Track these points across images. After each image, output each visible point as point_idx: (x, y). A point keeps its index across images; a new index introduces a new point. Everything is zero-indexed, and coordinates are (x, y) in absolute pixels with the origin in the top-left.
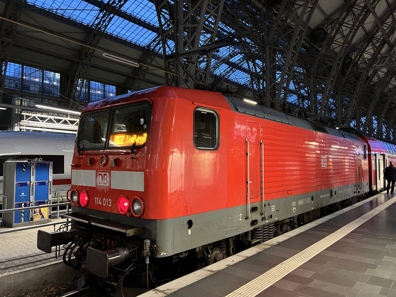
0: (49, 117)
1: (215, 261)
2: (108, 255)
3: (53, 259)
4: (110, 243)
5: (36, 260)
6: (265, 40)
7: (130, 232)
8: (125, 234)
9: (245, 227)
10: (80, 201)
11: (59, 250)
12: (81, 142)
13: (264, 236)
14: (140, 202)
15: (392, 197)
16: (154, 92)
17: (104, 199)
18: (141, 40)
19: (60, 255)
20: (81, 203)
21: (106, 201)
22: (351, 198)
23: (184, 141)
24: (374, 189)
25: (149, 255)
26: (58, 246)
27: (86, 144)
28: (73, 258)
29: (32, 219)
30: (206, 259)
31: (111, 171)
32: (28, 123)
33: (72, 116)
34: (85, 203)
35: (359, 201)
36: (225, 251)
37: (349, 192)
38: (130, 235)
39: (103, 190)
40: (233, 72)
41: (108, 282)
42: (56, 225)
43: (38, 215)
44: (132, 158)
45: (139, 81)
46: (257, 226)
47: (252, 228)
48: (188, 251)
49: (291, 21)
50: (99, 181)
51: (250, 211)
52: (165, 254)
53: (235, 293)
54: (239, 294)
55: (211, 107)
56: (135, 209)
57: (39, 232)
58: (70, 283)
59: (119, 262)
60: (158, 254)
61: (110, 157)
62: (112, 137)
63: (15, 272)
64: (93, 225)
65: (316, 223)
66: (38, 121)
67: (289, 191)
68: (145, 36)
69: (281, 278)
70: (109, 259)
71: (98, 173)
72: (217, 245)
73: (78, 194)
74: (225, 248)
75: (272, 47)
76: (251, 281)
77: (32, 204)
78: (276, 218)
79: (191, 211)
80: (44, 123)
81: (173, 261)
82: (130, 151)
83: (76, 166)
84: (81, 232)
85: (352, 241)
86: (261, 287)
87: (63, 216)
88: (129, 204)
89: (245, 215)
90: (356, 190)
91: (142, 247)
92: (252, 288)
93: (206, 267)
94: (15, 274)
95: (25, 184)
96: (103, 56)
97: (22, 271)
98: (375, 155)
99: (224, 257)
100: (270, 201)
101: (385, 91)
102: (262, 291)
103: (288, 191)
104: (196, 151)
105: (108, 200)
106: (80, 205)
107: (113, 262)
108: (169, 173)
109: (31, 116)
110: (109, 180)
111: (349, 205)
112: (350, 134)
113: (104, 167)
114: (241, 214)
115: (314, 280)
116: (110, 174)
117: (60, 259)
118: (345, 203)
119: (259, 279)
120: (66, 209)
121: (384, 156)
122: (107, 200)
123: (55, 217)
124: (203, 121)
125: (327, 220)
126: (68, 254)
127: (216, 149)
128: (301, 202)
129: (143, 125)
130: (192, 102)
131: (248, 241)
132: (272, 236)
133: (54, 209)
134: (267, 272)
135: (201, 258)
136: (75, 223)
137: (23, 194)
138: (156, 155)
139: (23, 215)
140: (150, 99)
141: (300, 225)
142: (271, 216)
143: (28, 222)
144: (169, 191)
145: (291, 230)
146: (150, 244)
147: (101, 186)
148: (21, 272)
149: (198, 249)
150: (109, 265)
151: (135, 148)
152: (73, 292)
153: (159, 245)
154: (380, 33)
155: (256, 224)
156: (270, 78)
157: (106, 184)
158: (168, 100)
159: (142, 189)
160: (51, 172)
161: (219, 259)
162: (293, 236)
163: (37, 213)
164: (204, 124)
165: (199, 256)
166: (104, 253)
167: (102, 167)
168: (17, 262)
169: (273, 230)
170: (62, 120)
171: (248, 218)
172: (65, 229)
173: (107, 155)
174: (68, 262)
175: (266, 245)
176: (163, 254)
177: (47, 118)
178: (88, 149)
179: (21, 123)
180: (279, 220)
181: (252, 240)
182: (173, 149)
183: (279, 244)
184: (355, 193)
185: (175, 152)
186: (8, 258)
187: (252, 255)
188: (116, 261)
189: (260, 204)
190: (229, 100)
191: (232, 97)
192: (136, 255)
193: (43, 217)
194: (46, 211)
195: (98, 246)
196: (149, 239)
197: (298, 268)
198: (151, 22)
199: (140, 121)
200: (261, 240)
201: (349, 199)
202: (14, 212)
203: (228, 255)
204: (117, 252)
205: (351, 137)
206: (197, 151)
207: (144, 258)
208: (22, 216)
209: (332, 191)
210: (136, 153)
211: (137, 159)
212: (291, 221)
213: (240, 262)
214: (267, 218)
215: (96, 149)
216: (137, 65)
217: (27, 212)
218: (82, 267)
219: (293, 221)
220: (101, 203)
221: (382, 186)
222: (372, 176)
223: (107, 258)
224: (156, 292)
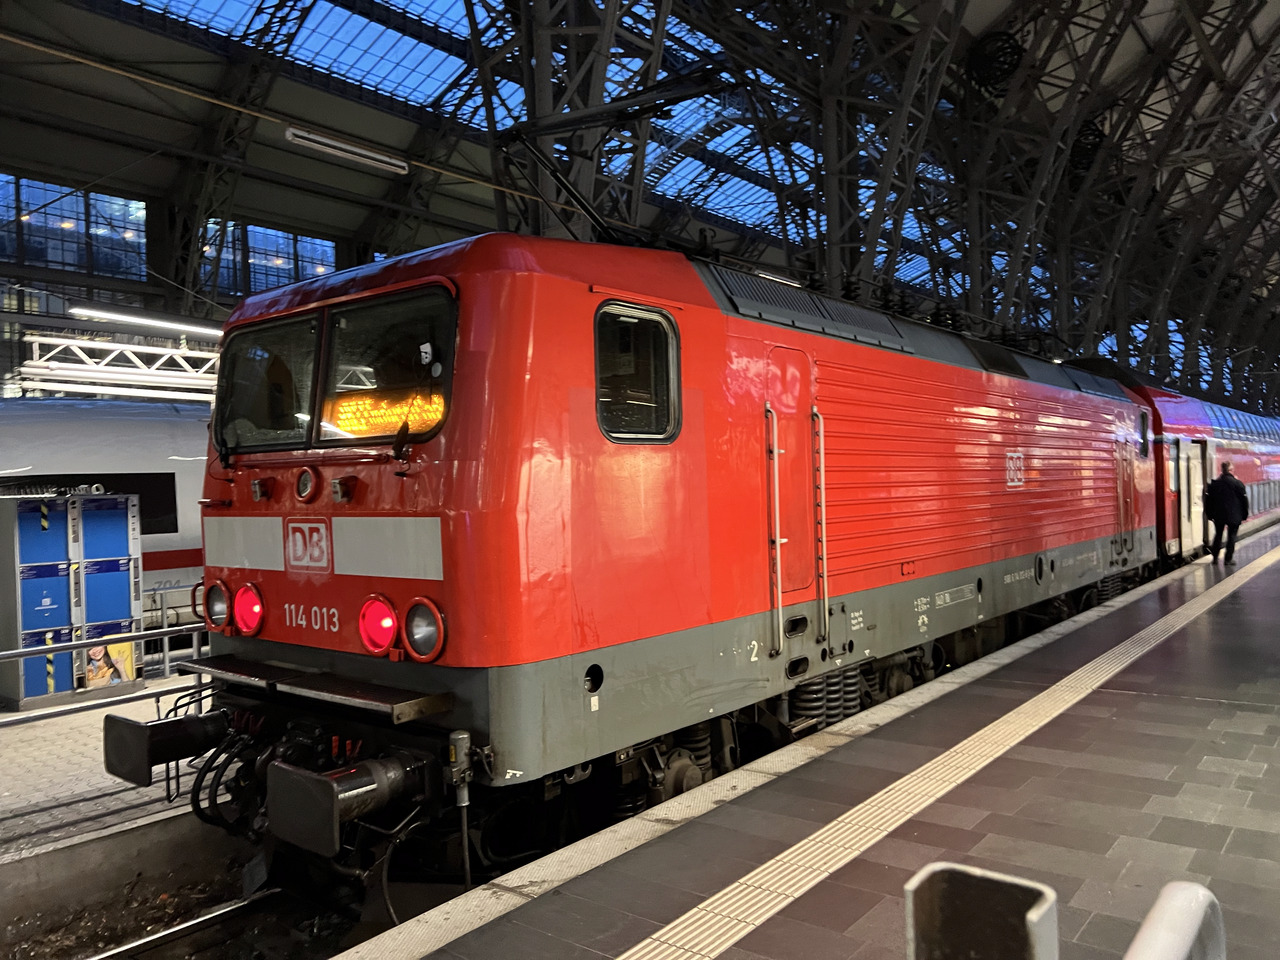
0: (117, 348)
1: (678, 790)
2: (335, 785)
3: (158, 806)
4: (342, 746)
5: (104, 811)
6: (822, 76)
7: (404, 711)
8: (388, 716)
9: (768, 680)
10: (238, 619)
11: (178, 777)
12: (230, 426)
13: (829, 709)
14: (434, 616)
15: (1229, 573)
16: (460, 254)
17: (315, 608)
18: (411, 82)
19: (182, 790)
20: (240, 625)
21: (322, 615)
22: (1102, 581)
23: (566, 416)
24: (1173, 550)
25: (468, 779)
26: (172, 764)
27: (246, 431)
28: (224, 798)
29: (81, 682)
30: (650, 785)
31: (334, 519)
32: (47, 368)
33: (195, 342)
34: (254, 624)
35: (1124, 590)
36: (708, 759)
37: (1096, 563)
38: (404, 720)
39: (309, 582)
40: (720, 186)
41: (340, 868)
42: (161, 698)
43: (100, 668)
44: (398, 474)
45: (413, 224)
46: (807, 677)
47: (791, 685)
48: (592, 762)
49: (903, 11)
50: (295, 551)
51: (785, 632)
52: (519, 773)
53: (742, 884)
54: (757, 888)
55: (652, 300)
56: (416, 637)
57: (109, 719)
58: (217, 877)
59: (372, 804)
60: (496, 774)
61: (328, 473)
62: (330, 407)
63: (37, 851)
64: (281, 692)
65: (994, 664)
66: (81, 362)
67: (905, 566)
68: (425, 68)
69: (885, 833)
70: (341, 796)
71: (291, 525)
72: (682, 739)
73: (227, 595)
74: (709, 748)
75: (846, 100)
76: (791, 846)
77: (79, 632)
78: (867, 652)
79: (598, 636)
80: (101, 366)
81: (546, 795)
82: (391, 453)
83: (217, 505)
84: (246, 716)
85: (1103, 713)
86: (825, 863)
87: (182, 667)
88: (397, 620)
89: (769, 644)
90: (1115, 557)
91: (444, 757)
92: (796, 866)
93: (649, 811)
94: (37, 856)
95: (52, 571)
96: (287, 141)
97: (60, 845)
98: (1177, 443)
99: (707, 776)
100: (847, 599)
101: (1207, 237)
102: (826, 874)
103: (902, 564)
104: (605, 447)
105: (328, 611)
106: (237, 632)
107: (355, 805)
108: (521, 518)
109: (57, 346)
110: (327, 546)
111: (1095, 602)
112: (1097, 377)
113: (309, 505)
114: (754, 642)
115: (985, 835)
116: (329, 528)
117: (181, 803)
118: (1081, 599)
119: (817, 840)
120: (191, 646)
121: (1203, 444)
122: (324, 610)
123: (158, 674)
124: (625, 349)
125: (1027, 652)
126: (205, 788)
127: (670, 439)
128: (944, 599)
129: (431, 364)
130: (586, 286)
131: (781, 724)
132: (854, 707)
133: (153, 646)
134: (840, 819)
135: (633, 782)
136: (222, 690)
137: (46, 602)
138: (477, 460)
139: (50, 668)
140: (448, 278)
141: (941, 672)
142: (851, 644)
143: (69, 692)
144: (524, 578)
145: (916, 685)
146: (468, 745)
147: (302, 568)
148: (55, 851)
149: (622, 757)
150: (341, 816)
151: (405, 441)
152: (229, 903)
153: (499, 747)
154: (1193, 48)
155: (805, 671)
156: (841, 201)
157: (319, 560)
158: (508, 280)
159: (434, 571)
160: (134, 529)
161: (692, 783)
162: (921, 704)
163: (98, 663)
164: (629, 357)
165: (627, 778)
166: (324, 778)
167: (303, 505)
168: (42, 820)
169: (859, 689)
170: (161, 356)
171: (778, 653)
172: (192, 709)
173: (315, 466)
174: (208, 812)
175: (837, 734)
176: (512, 775)
177: (111, 352)
178: (253, 450)
179: (23, 369)
180: (875, 655)
181: (792, 723)
182: (533, 441)
183: (879, 731)
184: (1112, 564)
185: (538, 451)
186: (13, 807)
187: (793, 767)
188: (364, 802)
189: (815, 610)
190: (711, 279)
191: (719, 268)
192: (427, 778)
193: (117, 673)
194: (124, 655)
195: (303, 758)
196: (465, 729)
197: (939, 800)
198: (443, 20)
199: (421, 352)
200: (820, 719)
201: (1093, 586)
202: (22, 660)
203: (719, 770)
204: (365, 775)
205: (1101, 388)
206: (610, 446)
207: (453, 791)
208: (49, 673)
209: (1040, 560)
210: (411, 459)
211: (414, 476)
212: (914, 658)
213: (756, 790)
214: (838, 650)
215: (280, 448)
216: (403, 168)
217: (64, 661)
218: (256, 827)
219: (921, 658)
220: (304, 623)
221: (1199, 542)
222: (1165, 508)
223: (332, 795)
224: (495, 892)
